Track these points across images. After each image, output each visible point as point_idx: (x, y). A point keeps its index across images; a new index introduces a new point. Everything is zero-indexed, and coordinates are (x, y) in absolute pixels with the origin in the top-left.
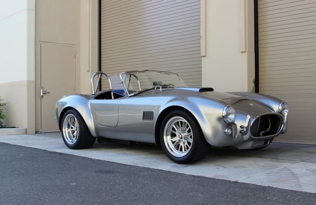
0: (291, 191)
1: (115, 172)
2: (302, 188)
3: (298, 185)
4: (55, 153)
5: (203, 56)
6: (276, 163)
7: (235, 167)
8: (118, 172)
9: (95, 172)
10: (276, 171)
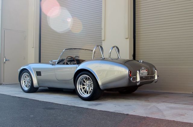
0: (160, 119)
1: (55, 109)
2: (166, 118)
3: (163, 116)
4: (15, 97)
5: (103, 40)
6: (148, 103)
7: (125, 106)
8: (57, 109)
9: (43, 109)
10: (149, 108)
